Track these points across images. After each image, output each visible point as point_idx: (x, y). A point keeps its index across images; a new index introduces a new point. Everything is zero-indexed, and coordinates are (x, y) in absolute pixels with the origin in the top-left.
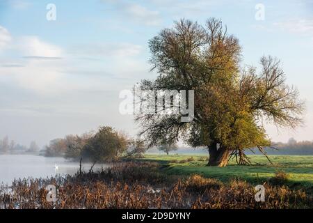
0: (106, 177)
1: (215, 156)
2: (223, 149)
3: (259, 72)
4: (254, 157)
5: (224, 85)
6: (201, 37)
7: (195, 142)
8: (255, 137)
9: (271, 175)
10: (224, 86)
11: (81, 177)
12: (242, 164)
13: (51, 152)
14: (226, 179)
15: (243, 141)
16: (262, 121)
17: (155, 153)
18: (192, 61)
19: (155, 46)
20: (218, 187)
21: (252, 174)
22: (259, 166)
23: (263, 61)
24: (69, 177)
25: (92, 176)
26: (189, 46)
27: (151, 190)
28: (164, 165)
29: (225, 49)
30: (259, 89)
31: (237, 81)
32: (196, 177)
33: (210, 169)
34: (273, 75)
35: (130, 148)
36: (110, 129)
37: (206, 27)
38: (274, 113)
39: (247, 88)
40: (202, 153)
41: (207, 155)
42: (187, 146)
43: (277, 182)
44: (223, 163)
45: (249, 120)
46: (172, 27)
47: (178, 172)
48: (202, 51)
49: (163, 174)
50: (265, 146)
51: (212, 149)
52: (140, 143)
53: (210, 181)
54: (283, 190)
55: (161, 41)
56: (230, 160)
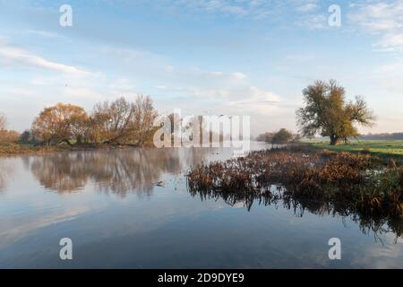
0: (284, 149)
1: (334, 141)
2: (337, 138)
3: (354, 102)
4: (352, 141)
5: (337, 108)
6: (326, 88)
7: (324, 134)
8: (352, 132)
9: (361, 149)
12: (346, 144)
13: (260, 139)
14: (340, 151)
15: (347, 133)
16: (356, 124)
17: (305, 140)
18: (322, 98)
19: (305, 93)
20: (336, 154)
21: (351, 149)
23: (356, 97)
26: (321, 92)
27: (304, 155)
28: (310, 145)
29: (337, 93)
30: (354, 110)
31: (344, 106)
32: (325, 150)
33: (331, 147)
34: (361, 104)
35: (294, 138)
36: (285, 129)
37: (328, 82)
38: (361, 121)
39: (348, 110)
40: (327, 139)
41: (329, 140)
42: (320, 136)
43: (365, 152)
44: (337, 144)
45: (350, 124)
46: (313, 84)
47: (316, 148)
48: (327, 94)
49: (310, 149)
50: (357, 136)
51: (332, 137)
52: (298, 135)
53: (331, 152)
54: (368, 156)
55: (308, 90)
56: (341, 142)
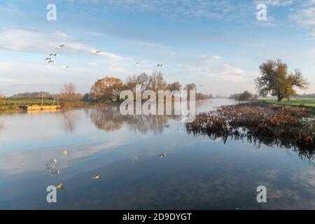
0: (247, 104)
1: (280, 99)
2: (282, 97)
3: (294, 74)
4: (292, 99)
5: (282, 77)
6: (275, 64)
7: (273, 95)
8: (293, 93)
11: (240, 105)
12: (289, 101)
13: (231, 98)
14: (284, 105)
15: (289, 94)
16: (295, 88)
17: (261, 98)
18: (272, 71)
19: (261, 68)
20: (281, 108)
21: (292, 104)
22: (294, 101)
23: (295, 70)
25: (243, 105)
26: (271, 67)
27: (260, 108)
28: (264, 102)
29: (282, 68)
30: (294, 79)
31: (287, 76)
32: (274, 105)
33: (278, 103)
34: (299, 74)
35: (253, 97)
36: (247, 91)
37: (276, 61)
38: (299, 85)
39: (290, 78)
40: (276, 98)
42: (271, 96)
43: (301, 106)
44: (283, 100)
45: (291, 88)
46: (266, 62)
47: (268, 103)
48: (275, 68)
49: (264, 104)
50: (296, 95)
51: (279, 96)
52: (256, 95)
53: (279, 106)
54: (304, 109)
55: (263, 66)
56: (285, 100)
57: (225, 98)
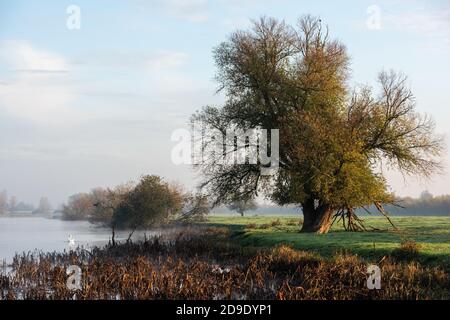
1: (312, 219)
2: (325, 207)
3: (376, 94)
4: (369, 219)
5: (325, 111)
6: (291, 43)
7: (282, 197)
8: (370, 191)
9: (396, 245)
10: (325, 115)
11: (114, 249)
12: (352, 229)
14: (328, 251)
15: (354, 196)
16: (381, 165)
17: (224, 215)
18: (277, 78)
19: (224, 57)
20: (316, 263)
21: (365, 245)
22: (376, 233)
23: (382, 78)
24: (96, 250)
25: (130, 249)
26: (272, 56)
27: (217, 268)
28: (237, 233)
29: (324, 62)
30: (376, 119)
31: (344, 106)
32: (284, 250)
33: (303, 238)
34: (396, 100)
35: (187, 207)
36: (157, 178)
37: (298, 28)
38: (399, 154)
39: (359, 118)
40: (294, 213)
41: (300, 216)
42: (270, 203)
43: (403, 256)
44: (324, 228)
45: (362, 164)
47: (257, 241)
48: (292, 63)
49: (237, 246)
50: (385, 202)
51: (307, 208)
52: (201, 200)
53: (304, 254)
54: (412, 268)
55: (232, 49)
56: (334, 223)
57: (41, 211)
